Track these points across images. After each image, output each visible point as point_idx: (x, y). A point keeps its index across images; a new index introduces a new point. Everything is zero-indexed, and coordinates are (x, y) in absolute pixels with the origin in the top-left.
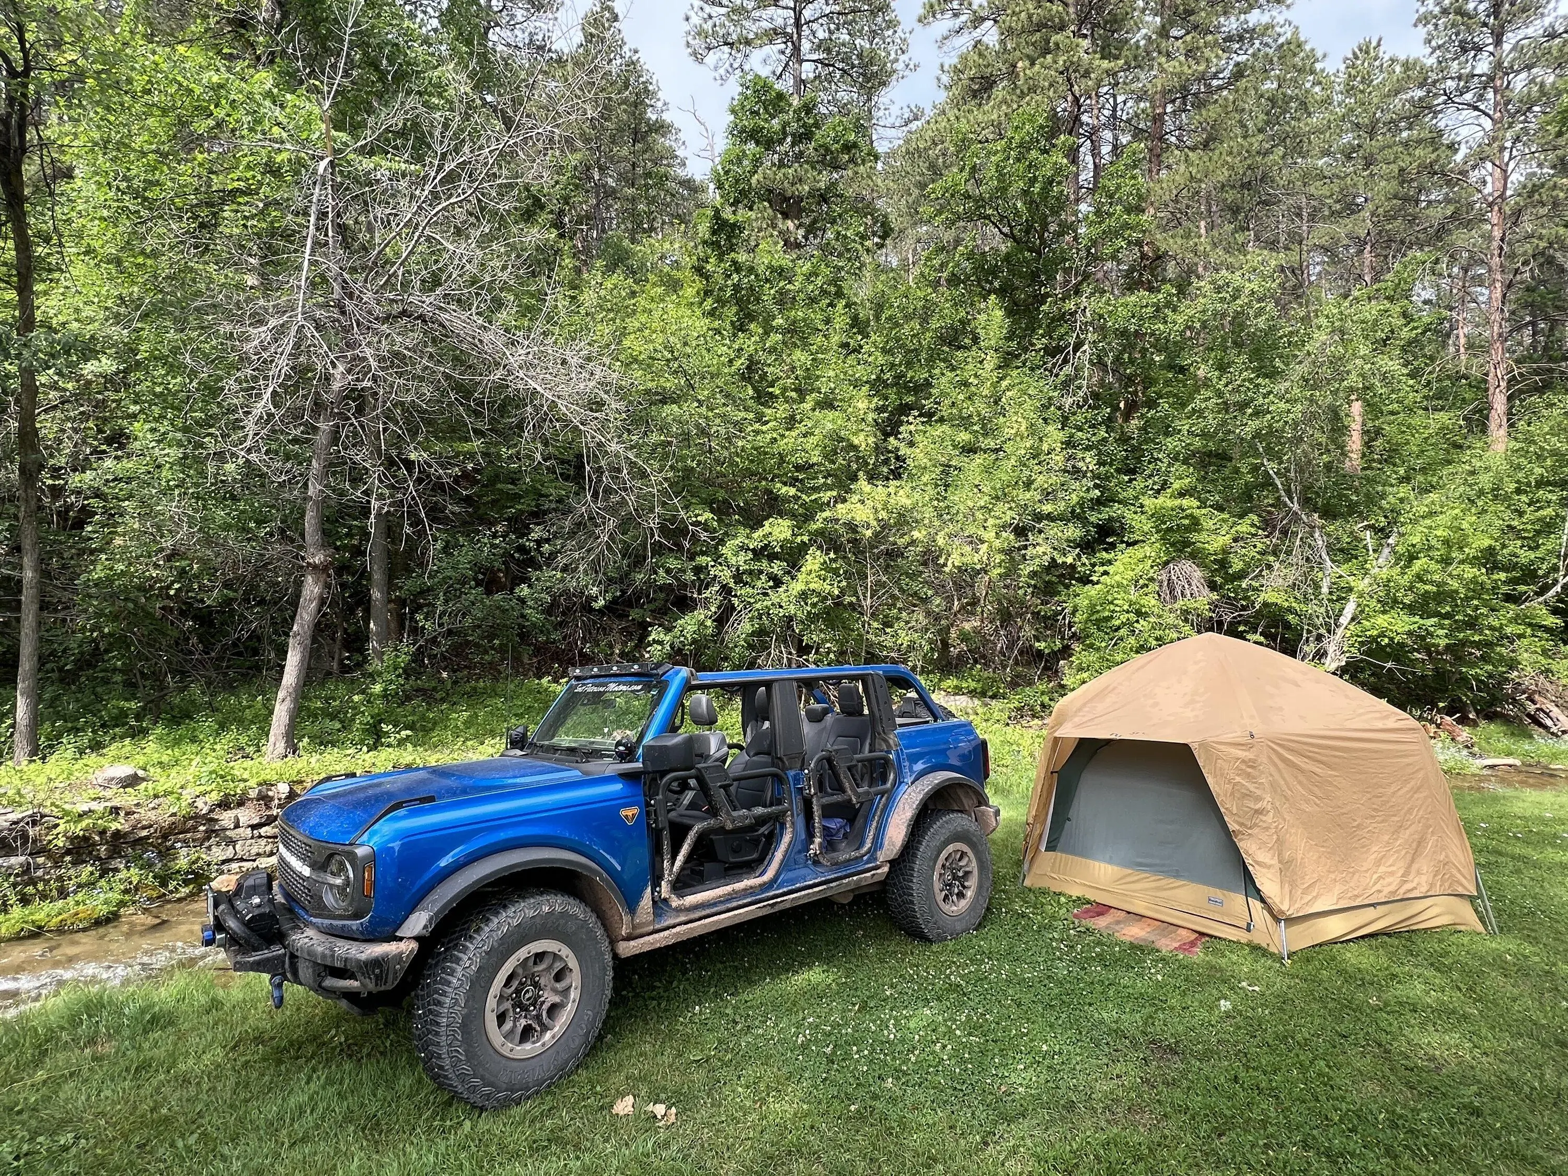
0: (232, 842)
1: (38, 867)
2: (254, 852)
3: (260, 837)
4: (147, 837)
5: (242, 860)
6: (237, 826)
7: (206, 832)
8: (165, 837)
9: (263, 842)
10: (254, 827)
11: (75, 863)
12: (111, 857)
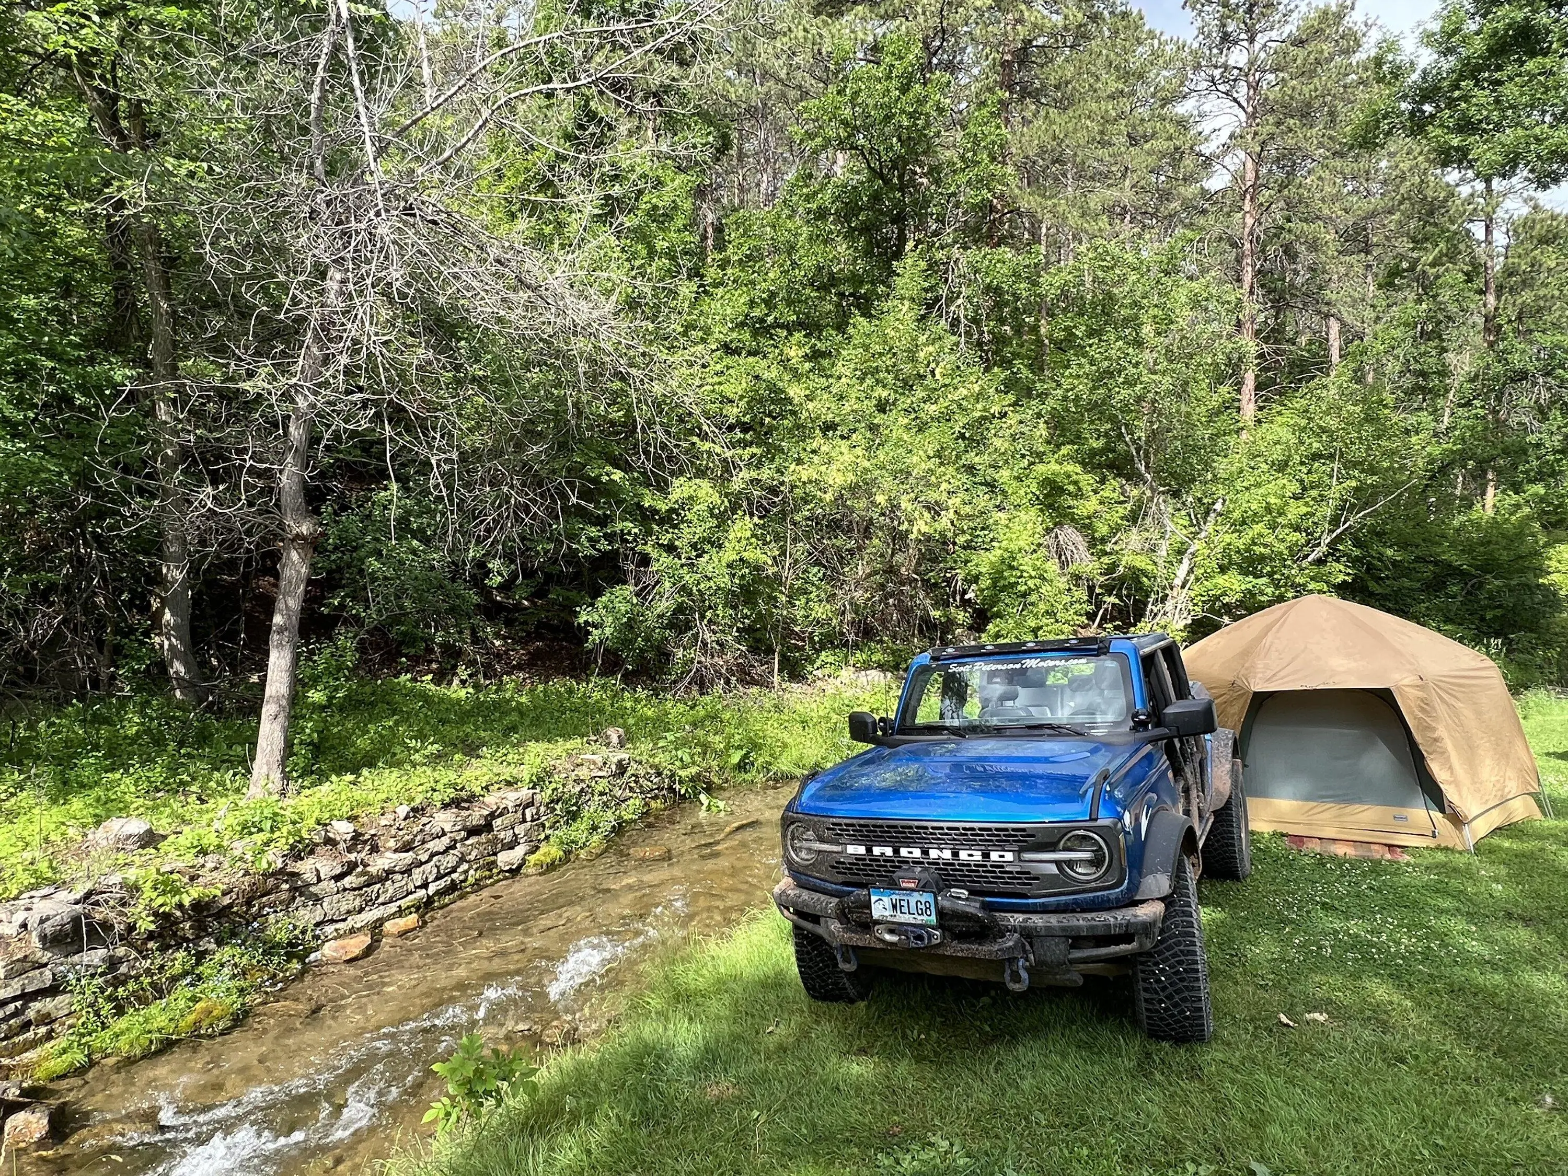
0: (318, 900)
1: (120, 961)
2: (343, 909)
3: (345, 890)
4: (230, 906)
5: (332, 921)
6: (319, 880)
7: (290, 890)
8: (249, 903)
9: (350, 896)
10: (338, 878)
11: (163, 949)
12: (199, 938)
